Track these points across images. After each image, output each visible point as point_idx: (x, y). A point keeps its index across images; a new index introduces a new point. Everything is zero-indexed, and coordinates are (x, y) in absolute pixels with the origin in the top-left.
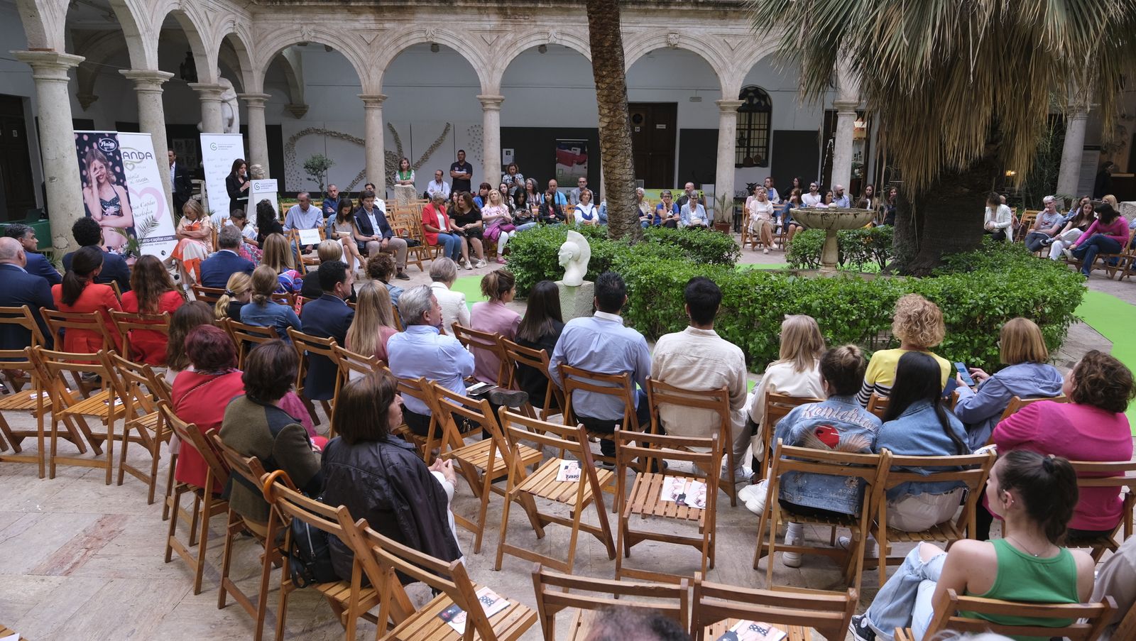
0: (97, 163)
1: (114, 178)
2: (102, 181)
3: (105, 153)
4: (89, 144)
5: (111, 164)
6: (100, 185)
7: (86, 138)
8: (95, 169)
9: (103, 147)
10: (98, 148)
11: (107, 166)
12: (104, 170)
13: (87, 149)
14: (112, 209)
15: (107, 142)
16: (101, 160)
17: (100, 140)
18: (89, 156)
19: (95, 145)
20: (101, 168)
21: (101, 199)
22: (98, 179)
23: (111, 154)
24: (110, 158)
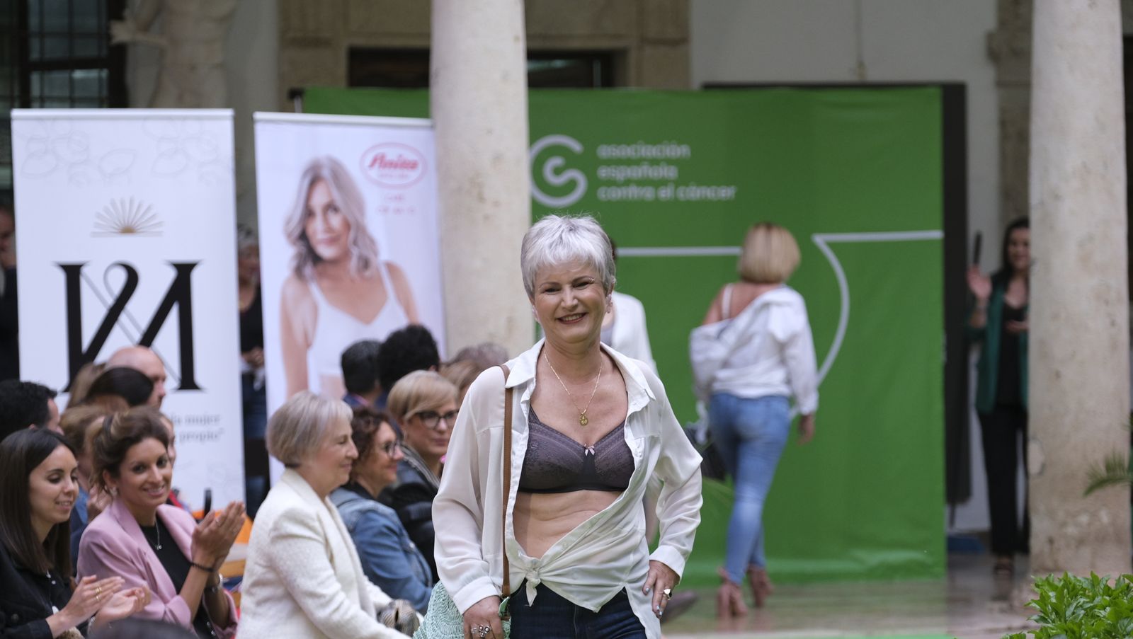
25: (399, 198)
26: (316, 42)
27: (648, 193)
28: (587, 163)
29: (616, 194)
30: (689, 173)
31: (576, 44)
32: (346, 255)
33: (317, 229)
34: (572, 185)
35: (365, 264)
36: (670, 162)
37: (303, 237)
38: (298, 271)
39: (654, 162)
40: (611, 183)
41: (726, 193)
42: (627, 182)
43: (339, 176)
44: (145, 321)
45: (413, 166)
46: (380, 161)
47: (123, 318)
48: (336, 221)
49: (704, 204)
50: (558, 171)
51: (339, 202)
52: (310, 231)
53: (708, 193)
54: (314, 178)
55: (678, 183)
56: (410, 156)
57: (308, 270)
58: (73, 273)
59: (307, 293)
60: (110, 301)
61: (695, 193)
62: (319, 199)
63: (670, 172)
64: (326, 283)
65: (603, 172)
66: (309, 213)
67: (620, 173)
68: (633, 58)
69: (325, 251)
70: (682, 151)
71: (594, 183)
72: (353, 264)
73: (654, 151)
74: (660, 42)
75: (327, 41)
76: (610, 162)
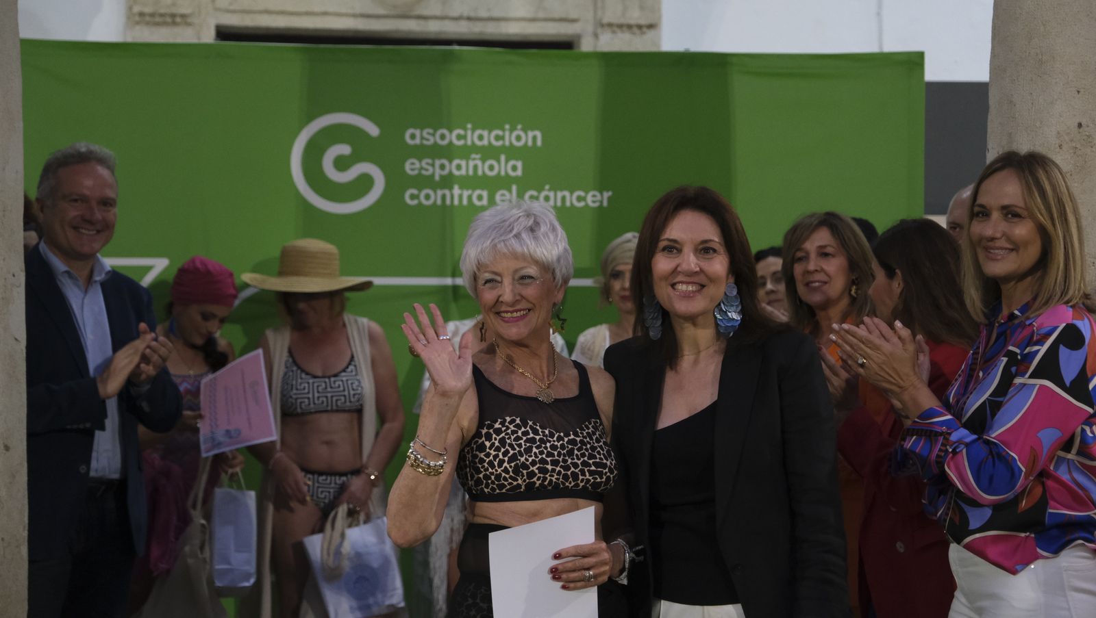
27: (480, 199)
28: (387, 152)
30: (539, 169)
34: (364, 183)
36: (512, 152)
39: (489, 153)
40: (423, 181)
41: (596, 198)
42: (448, 181)
50: (342, 164)
53: (571, 200)
55: (524, 183)
63: (513, 168)
65: (411, 167)
67: (435, 168)
70: (532, 138)
71: (397, 182)
73: (488, 138)
74: (620, 26)
75: (183, 16)
76: (422, 152)
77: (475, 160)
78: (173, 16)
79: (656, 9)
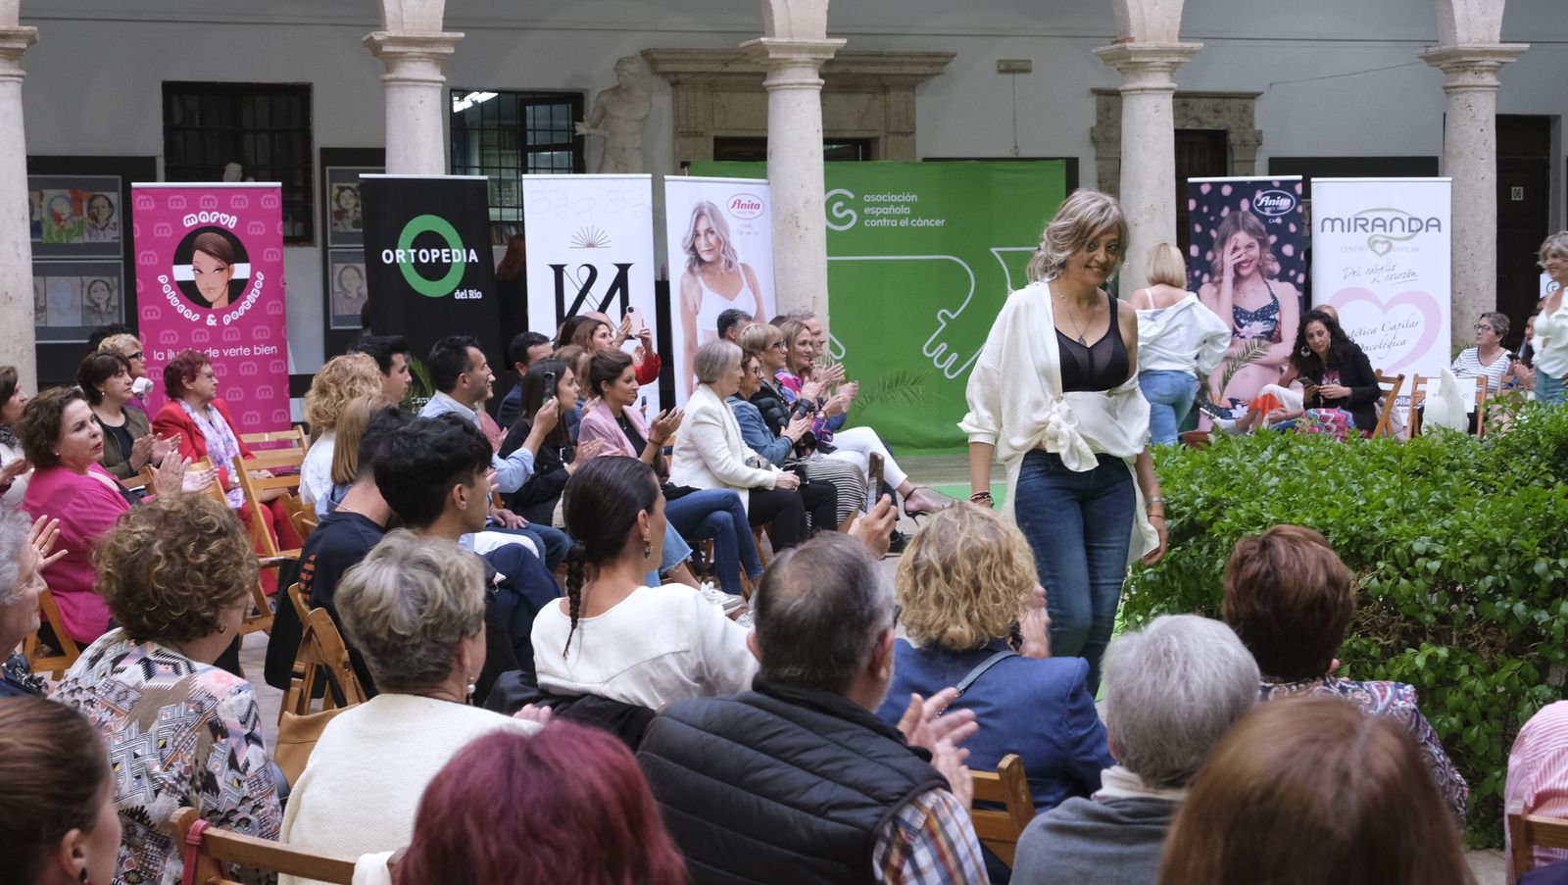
0: (1242, 238)
1: (1276, 267)
2: (1244, 272)
3: (1264, 219)
4: (1233, 202)
5: (1273, 239)
6: (1238, 279)
7: (1227, 191)
8: (1235, 249)
9: (1263, 208)
10: (1251, 209)
11: (1263, 243)
12: (1255, 251)
13: (1226, 212)
14: (1258, 327)
15: (1273, 196)
16: (1251, 232)
17: (1259, 194)
18: (1226, 225)
19: (1245, 204)
20: (1250, 246)
21: (1235, 307)
22: (1237, 268)
23: (1279, 221)
24: (1273, 229)
25: (749, 226)
26: (696, 134)
27: (894, 223)
28: (858, 205)
29: (875, 223)
30: (917, 211)
31: (848, 135)
32: (719, 258)
33: (701, 244)
34: (849, 218)
35: (730, 264)
36: (906, 204)
37: (693, 248)
38: (690, 269)
39: (897, 204)
40: (872, 217)
41: (940, 223)
42: (881, 216)
43: (714, 213)
44: (600, 300)
45: (757, 206)
46: (738, 204)
47: (588, 296)
48: (712, 239)
49: (926, 228)
50: (840, 210)
51: (714, 229)
52: (697, 246)
53: (929, 223)
54: (699, 215)
55: (911, 217)
56: (756, 201)
57: (696, 268)
58: (558, 270)
59: (696, 281)
60: (581, 287)
61: (921, 223)
62: (702, 227)
63: (907, 211)
64: (706, 276)
65: (867, 211)
66: (696, 234)
67: (877, 211)
68: (882, 142)
69: (706, 257)
70: (914, 198)
71: (862, 217)
72: (723, 264)
73: (896, 198)
74: (898, 133)
75: (701, 133)
76: (871, 205)
77: (892, 208)
78: (696, 133)
79: (913, 124)
